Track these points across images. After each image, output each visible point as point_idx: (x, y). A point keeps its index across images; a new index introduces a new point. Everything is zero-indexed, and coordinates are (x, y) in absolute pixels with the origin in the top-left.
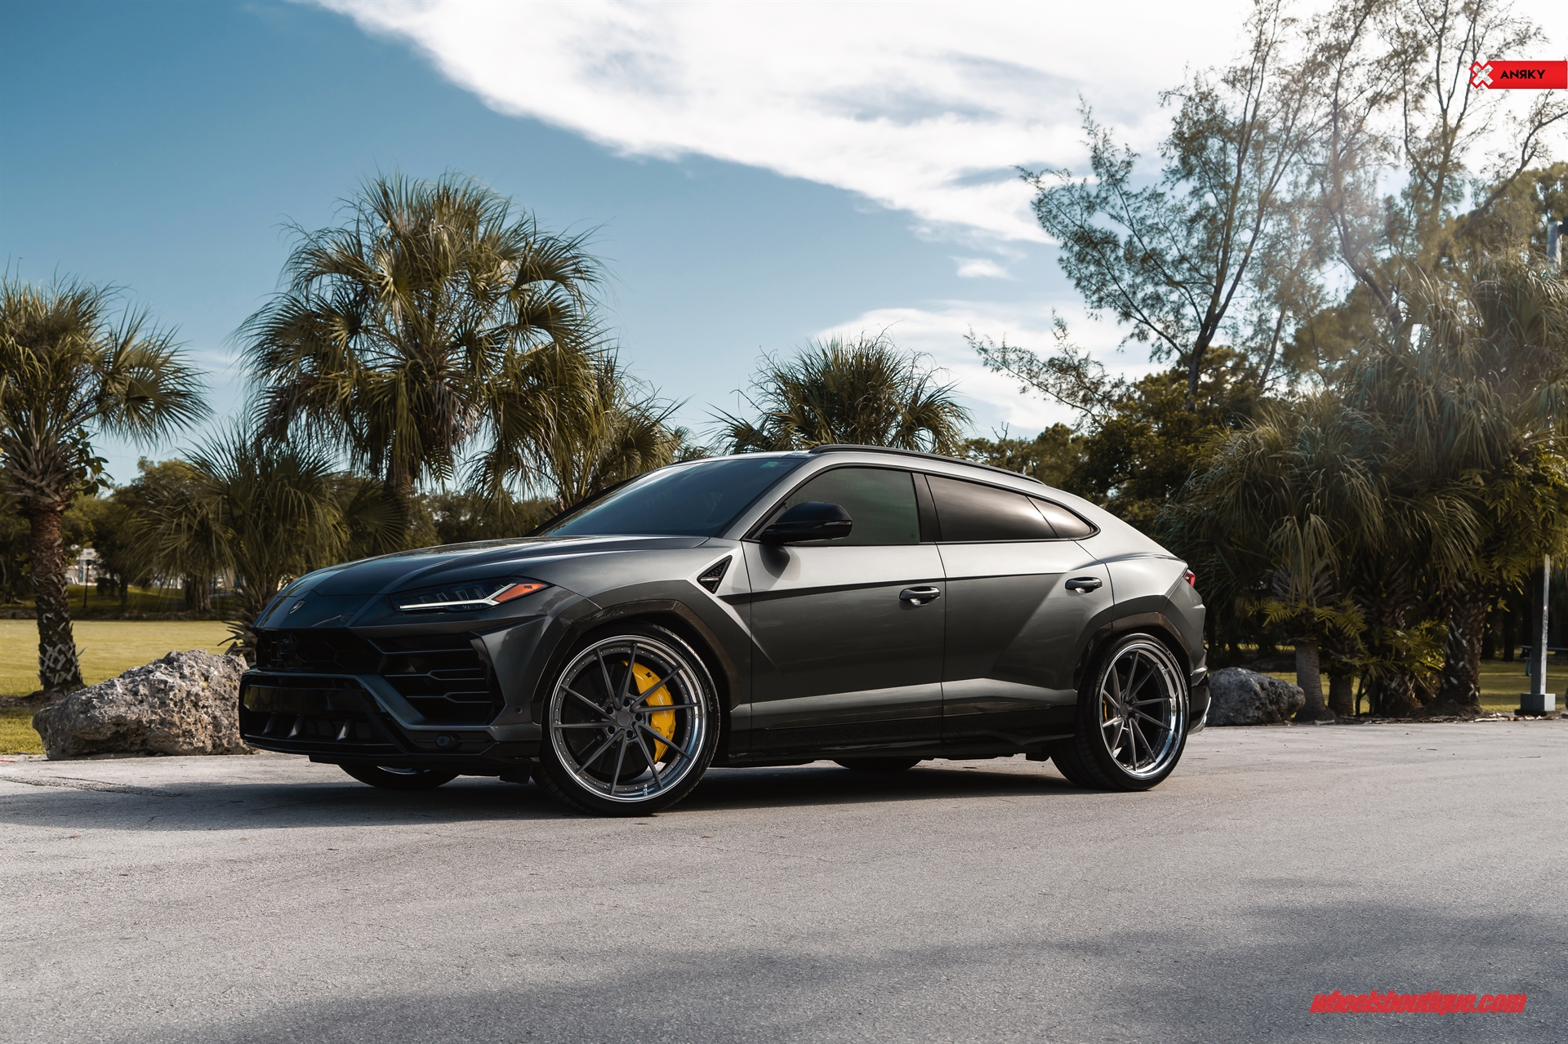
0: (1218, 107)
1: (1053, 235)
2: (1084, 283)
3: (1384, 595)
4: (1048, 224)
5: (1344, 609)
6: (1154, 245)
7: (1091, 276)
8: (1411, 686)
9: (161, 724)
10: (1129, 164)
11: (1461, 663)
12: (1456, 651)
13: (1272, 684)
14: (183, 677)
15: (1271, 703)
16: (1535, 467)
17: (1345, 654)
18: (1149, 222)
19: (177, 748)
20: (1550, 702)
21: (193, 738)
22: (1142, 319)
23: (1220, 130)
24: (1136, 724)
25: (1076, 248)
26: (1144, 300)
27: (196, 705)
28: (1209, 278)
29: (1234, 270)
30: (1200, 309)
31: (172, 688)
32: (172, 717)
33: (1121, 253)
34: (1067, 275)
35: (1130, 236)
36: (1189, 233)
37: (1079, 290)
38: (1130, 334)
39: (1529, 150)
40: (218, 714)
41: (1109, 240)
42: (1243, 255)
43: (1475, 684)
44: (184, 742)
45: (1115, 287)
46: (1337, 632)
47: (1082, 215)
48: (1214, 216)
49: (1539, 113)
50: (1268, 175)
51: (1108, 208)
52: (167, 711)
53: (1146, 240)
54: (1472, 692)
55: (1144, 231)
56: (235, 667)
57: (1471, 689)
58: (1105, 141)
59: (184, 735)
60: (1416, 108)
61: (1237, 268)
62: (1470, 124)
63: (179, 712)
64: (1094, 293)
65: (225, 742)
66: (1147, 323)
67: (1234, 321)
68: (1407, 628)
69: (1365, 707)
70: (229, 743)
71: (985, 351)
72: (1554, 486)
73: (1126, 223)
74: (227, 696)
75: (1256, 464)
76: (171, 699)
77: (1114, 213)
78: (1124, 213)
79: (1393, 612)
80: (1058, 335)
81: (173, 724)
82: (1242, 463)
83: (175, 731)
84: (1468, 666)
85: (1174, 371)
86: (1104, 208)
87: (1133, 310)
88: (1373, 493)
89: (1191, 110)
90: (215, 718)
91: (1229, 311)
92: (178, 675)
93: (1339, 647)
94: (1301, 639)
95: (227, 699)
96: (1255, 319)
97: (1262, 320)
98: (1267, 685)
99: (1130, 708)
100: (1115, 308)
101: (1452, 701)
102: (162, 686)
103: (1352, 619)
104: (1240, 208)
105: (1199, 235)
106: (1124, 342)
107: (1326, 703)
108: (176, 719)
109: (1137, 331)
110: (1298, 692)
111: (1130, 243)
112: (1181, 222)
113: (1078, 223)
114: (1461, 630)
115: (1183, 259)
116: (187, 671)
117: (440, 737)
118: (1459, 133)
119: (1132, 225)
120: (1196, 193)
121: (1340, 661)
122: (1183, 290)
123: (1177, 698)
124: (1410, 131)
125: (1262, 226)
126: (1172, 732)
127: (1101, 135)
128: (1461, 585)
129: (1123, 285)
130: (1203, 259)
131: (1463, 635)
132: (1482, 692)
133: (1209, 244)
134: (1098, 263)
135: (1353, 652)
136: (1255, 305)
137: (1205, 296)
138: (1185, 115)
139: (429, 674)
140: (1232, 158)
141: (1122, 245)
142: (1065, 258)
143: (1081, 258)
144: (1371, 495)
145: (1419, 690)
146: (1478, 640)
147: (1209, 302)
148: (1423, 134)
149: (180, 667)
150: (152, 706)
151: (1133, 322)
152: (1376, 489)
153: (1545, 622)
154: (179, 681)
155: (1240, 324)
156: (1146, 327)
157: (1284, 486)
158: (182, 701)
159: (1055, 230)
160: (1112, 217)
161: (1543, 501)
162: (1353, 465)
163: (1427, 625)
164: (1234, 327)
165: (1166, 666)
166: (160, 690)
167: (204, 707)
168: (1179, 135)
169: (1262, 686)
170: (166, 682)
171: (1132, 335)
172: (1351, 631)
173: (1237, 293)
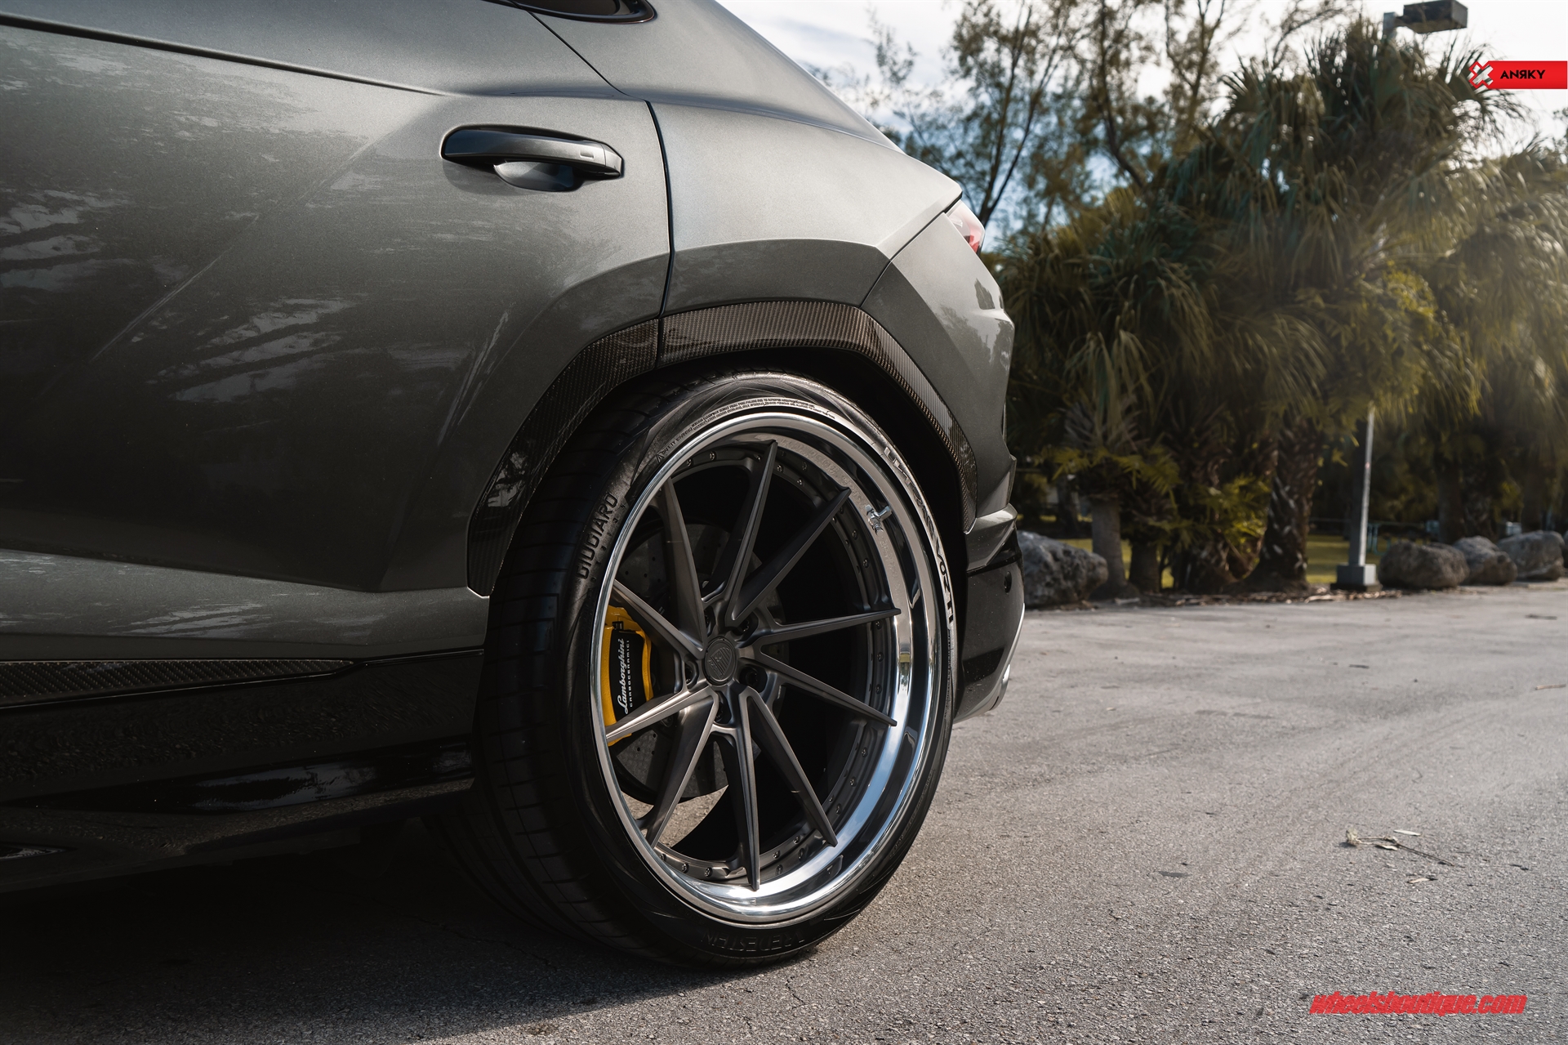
0: (993, 14)
3: (1196, 445)
5: (1155, 458)
6: (933, 140)
8: (1224, 555)
10: (910, 63)
11: (1287, 529)
12: (1280, 514)
13: (1067, 553)
15: (1066, 577)
16: (1385, 286)
17: (1150, 515)
18: (929, 119)
20: (1370, 574)
23: (996, 33)
24: (767, 708)
28: (983, 173)
29: (1006, 166)
30: (974, 202)
35: (911, 132)
36: (966, 130)
39: (1279, 55)
42: (1015, 152)
43: (1302, 553)
46: (1145, 487)
47: (866, 110)
48: (989, 114)
49: (1291, 17)
50: (1038, 77)
53: (926, 136)
54: (1298, 565)
55: (924, 128)
57: (1297, 560)
58: (889, 40)
60: (1177, 13)
61: (1009, 164)
62: (1227, 27)
67: (1005, 214)
68: (1220, 487)
69: (1167, 580)
72: (1406, 310)
73: (908, 119)
75: (1048, 270)
77: (896, 109)
79: (1205, 466)
82: (1032, 270)
84: (1295, 532)
88: (1199, 306)
89: (970, 12)
91: (1001, 205)
93: (1144, 506)
94: (1099, 496)
96: (1024, 213)
97: (1031, 215)
98: (1060, 554)
99: (748, 653)
101: (1275, 574)
103: (1164, 472)
104: (1012, 107)
105: (975, 131)
107: (1127, 575)
110: (1100, 564)
112: (960, 121)
114: (1287, 488)
115: (959, 155)
118: (1217, 33)
119: (913, 121)
120: (973, 92)
121: (1145, 524)
123: (918, 612)
124: (1171, 35)
125: (1032, 127)
126: (895, 735)
127: (885, 34)
128: (1289, 434)
130: (978, 155)
131: (1290, 494)
132: (1310, 561)
133: (984, 140)
135: (1161, 514)
136: (1026, 200)
137: (979, 190)
138: (965, 18)
140: (1006, 62)
144: (1196, 309)
145: (1232, 560)
146: (1308, 500)
147: (983, 196)
148: (1182, 38)
152: (1202, 303)
153: (1367, 482)
155: (1011, 217)
157: (1084, 301)
161: (1395, 329)
162: (1173, 270)
163: (1242, 482)
164: (1006, 220)
165: (878, 500)
168: (959, 37)
169: (1054, 555)
172: (1163, 486)
173: (1008, 188)
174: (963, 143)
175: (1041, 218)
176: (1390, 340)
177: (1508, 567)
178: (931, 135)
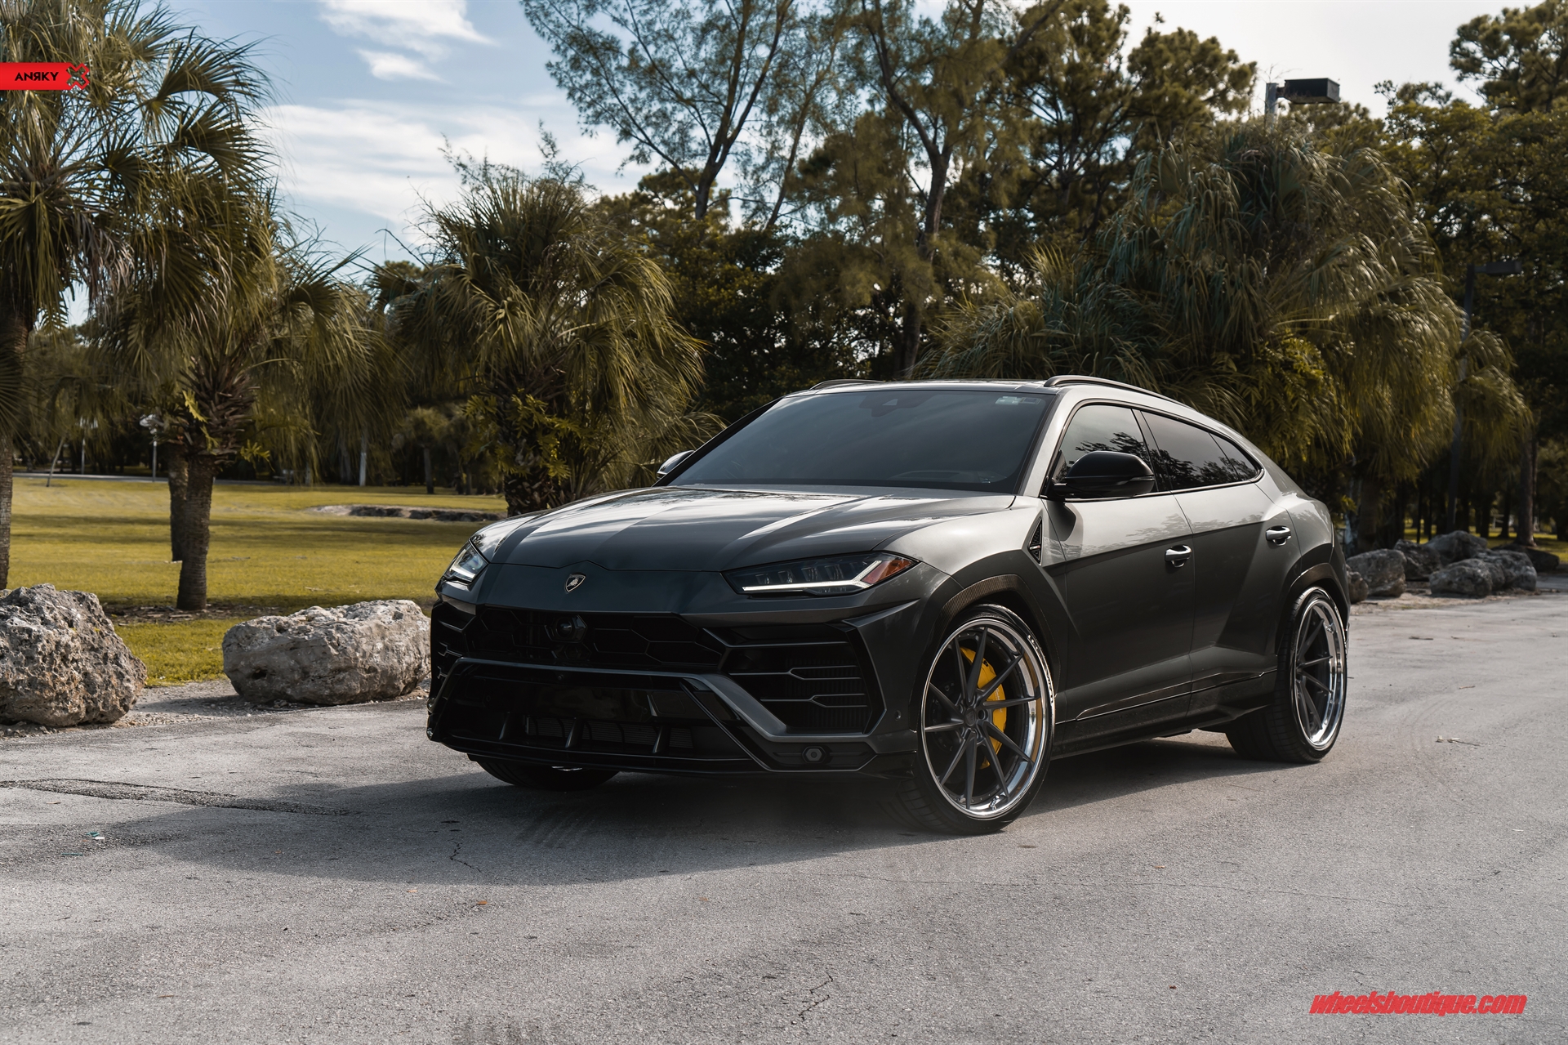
1: (543, 35)
2: (578, 95)
4: (537, 22)
6: (660, 54)
7: (587, 86)
9: (30, 685)
14: (45, 622)
16: (1284, 351)
18: (658, 27)
19: (48, 715)
21: (67, 701)
22: (643, 138)
24: (1304, 687)
25: (571, 53)
26: (647, 118)
27: (64, 659)
28: (719, 97)
29: (748, 90)
30: (710, 131)
31: (38, 638)
32: (44, 675)
33: (625, 62)
34: (556, 83)
35: (633, 43)
36: (699, 42)
37: (571, 101)
38: (628, 156)
40: (90, 669)
41: (611, 46)
44: (57, 708)
45: (616, 101)
47: (579, 14)
48: (728, 25)
51: (610, 9)
52: (36, 668)
53: (652, 49)
55: (650, 38)
56: (89, 607)
59: (57, 699)
61: (752, 88)
63: (49, 669)
64: (589, 107)
65: (100, 705)
66: (650, 144)
67: (746, 147)
70: (104, 706)
71: (464, 167)
72: (1303, 373)
73: (631, 27)
74: (96, 646)
76: (40, 653)
77: (617, 16)
78: (627, 16)
80: (546, 152)
81: (44, 685)
83: (48, 694)
85: (636, 195)
86: (605, 8)
87: (635, 129)
90: (86, 674)
92: (39, 620)
95: (96, 650)
96: (767, 145)
97: (775, 147)
99: (1299, 670)
100: (613, 125)
102: (26, 636)
105: (709, 49)
106: (623, 165)
108: (48, 677)
109: (637, 152)
111: (632, 51)
112: (690, 30)
113: (575, 23)
115: (691, 73)
116: (48, 616)
117: (811, 751)
119: (637, 30)
122: (693, 110)
125: (780, 42)
129: (624, 98)
130: (715, 74)
133: (721, 59)
134: (595, 72)
136: (769, 130)
137: (715, 116)
139: (789, 673)
141: (625, 50)
142: (554, 63)
143: (575, 64)
147: (718, 124)
149: (39, 610)
150: (16, 662)
151: (635, 141)
154: (43, 628)
155: (753, 150)
156: (647, 148)
158: (51, 654)
159: (545, 30)
160: (615, 19)
161: (1294, 391)
164: (747, 153)
165: (1331, 622)
166: (22, 642)
167: (74, 660)
170: (29, 631)
171: (632, 158)
173: (750, 116)
174: (695, 57)
175: (786, 153)
176: (1290, 399)
177: (1361, 586)
178: (658, 47)
